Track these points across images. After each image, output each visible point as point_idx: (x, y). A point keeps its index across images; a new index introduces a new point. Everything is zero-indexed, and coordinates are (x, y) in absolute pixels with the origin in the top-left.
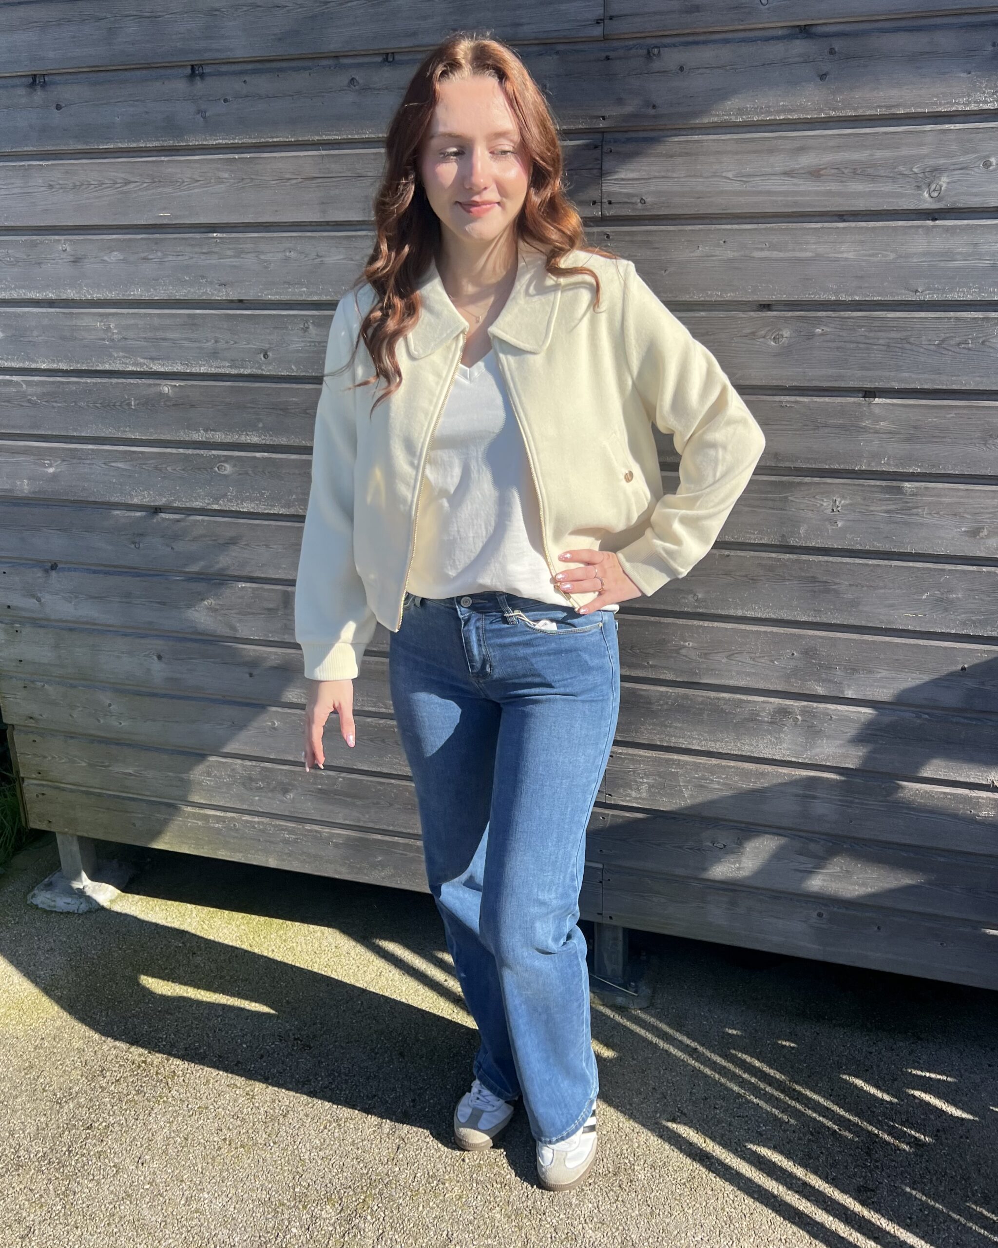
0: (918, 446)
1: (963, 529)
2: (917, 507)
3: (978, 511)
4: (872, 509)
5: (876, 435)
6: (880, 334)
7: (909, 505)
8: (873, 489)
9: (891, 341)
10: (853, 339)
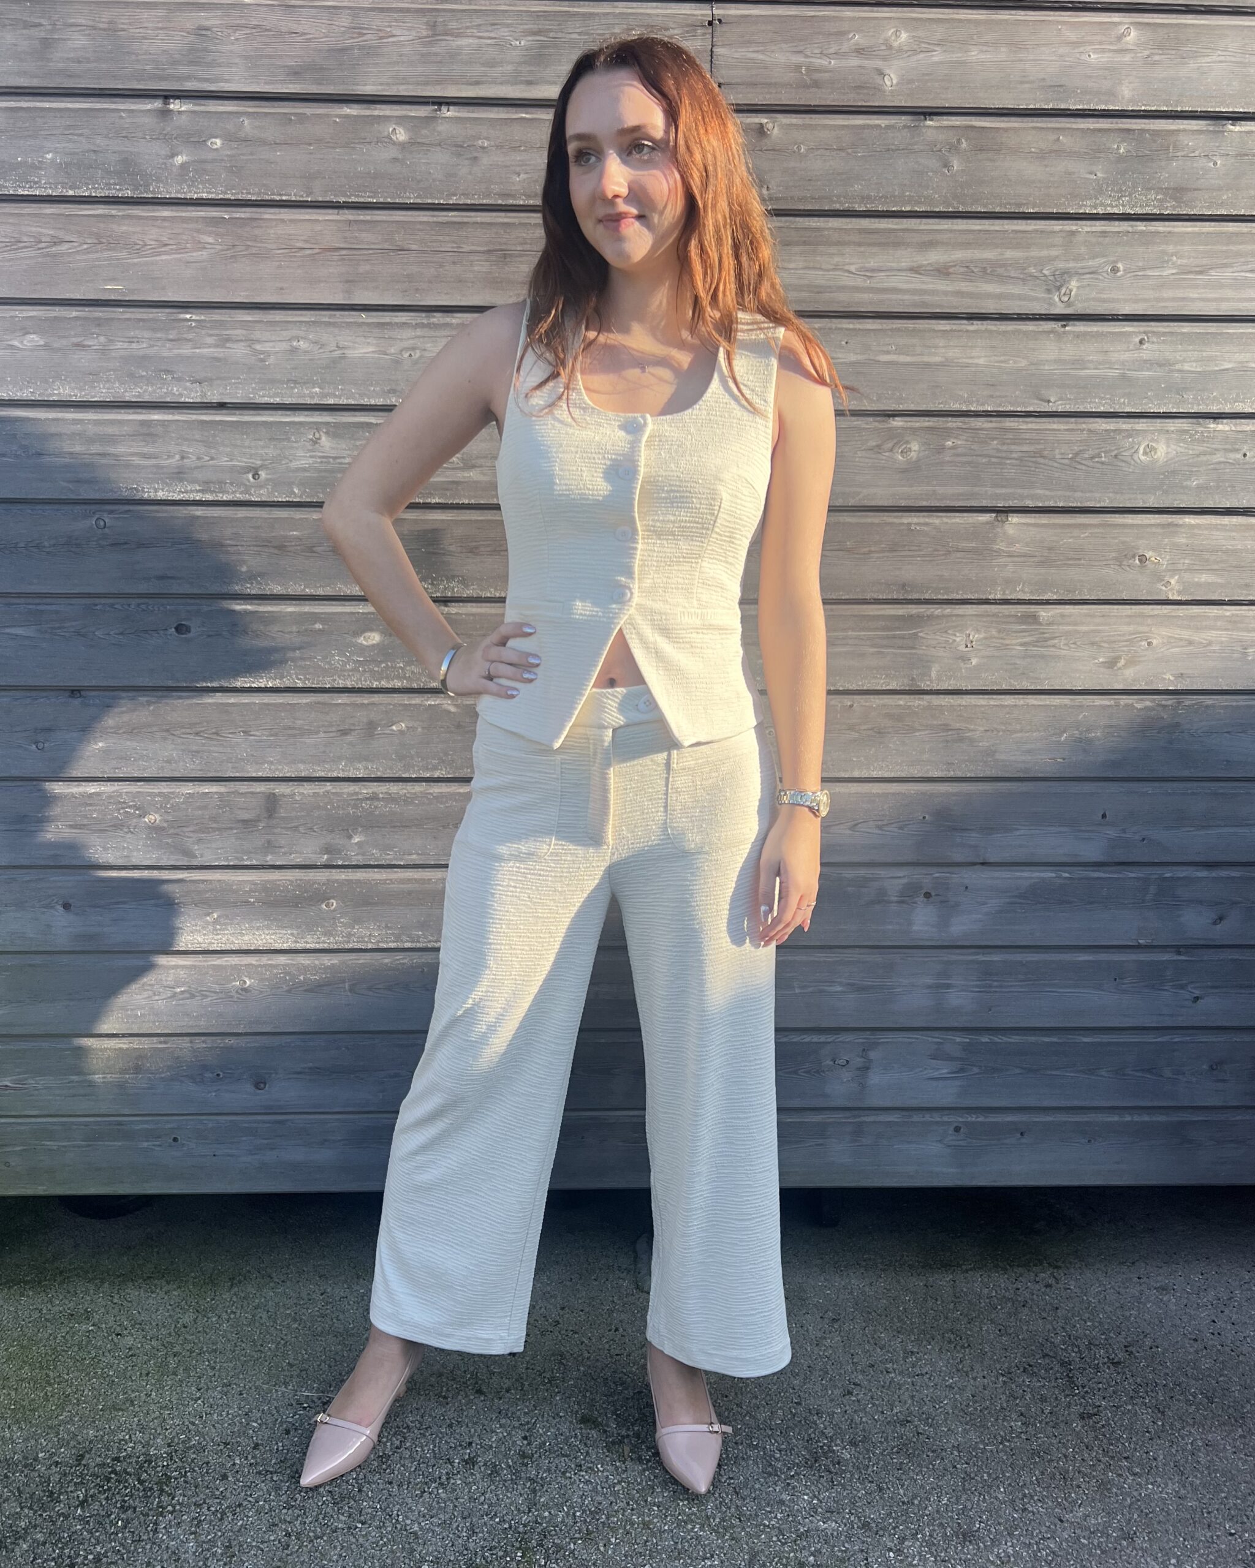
0: (1053, 571)
1: (1101, 660)
2: (1054, 638)
3: (1112, 639)
4: (1008, 642)
5: (1009, 559)
6: (1013, 447)
7: (1045, 635)
8: (1009, 620)
9: (1023, 455)
10: (985, 452)
